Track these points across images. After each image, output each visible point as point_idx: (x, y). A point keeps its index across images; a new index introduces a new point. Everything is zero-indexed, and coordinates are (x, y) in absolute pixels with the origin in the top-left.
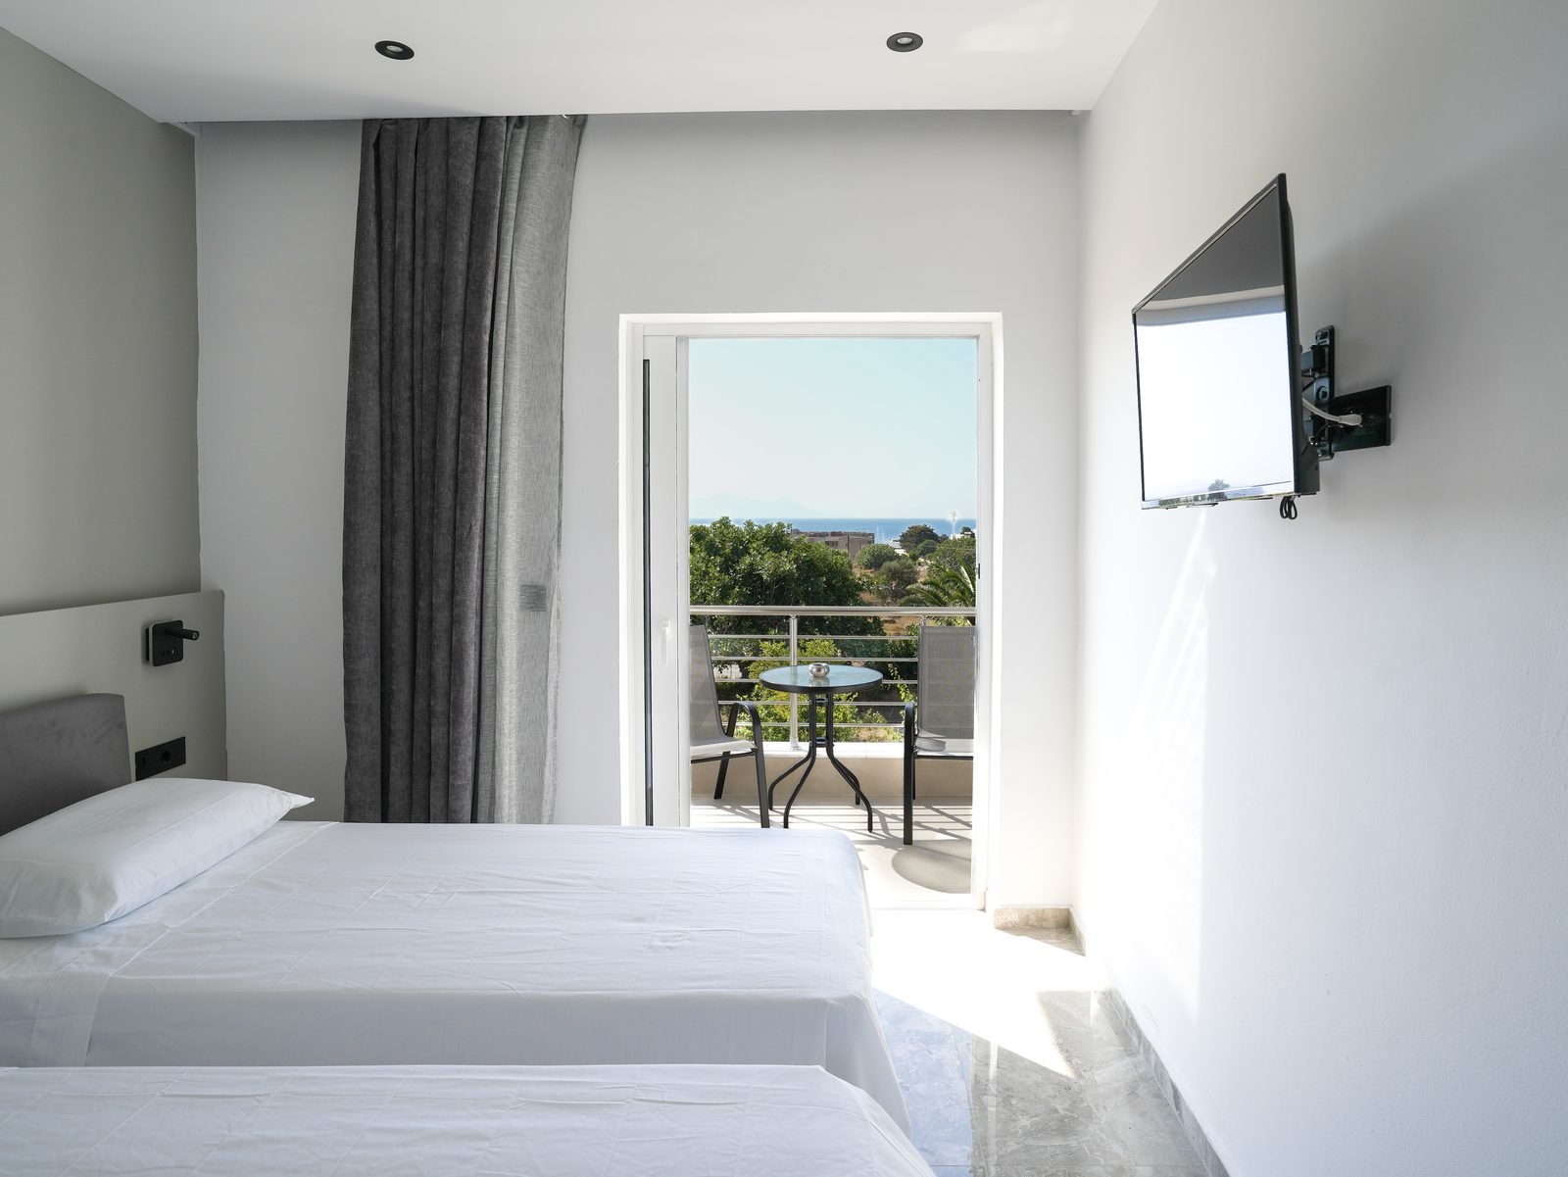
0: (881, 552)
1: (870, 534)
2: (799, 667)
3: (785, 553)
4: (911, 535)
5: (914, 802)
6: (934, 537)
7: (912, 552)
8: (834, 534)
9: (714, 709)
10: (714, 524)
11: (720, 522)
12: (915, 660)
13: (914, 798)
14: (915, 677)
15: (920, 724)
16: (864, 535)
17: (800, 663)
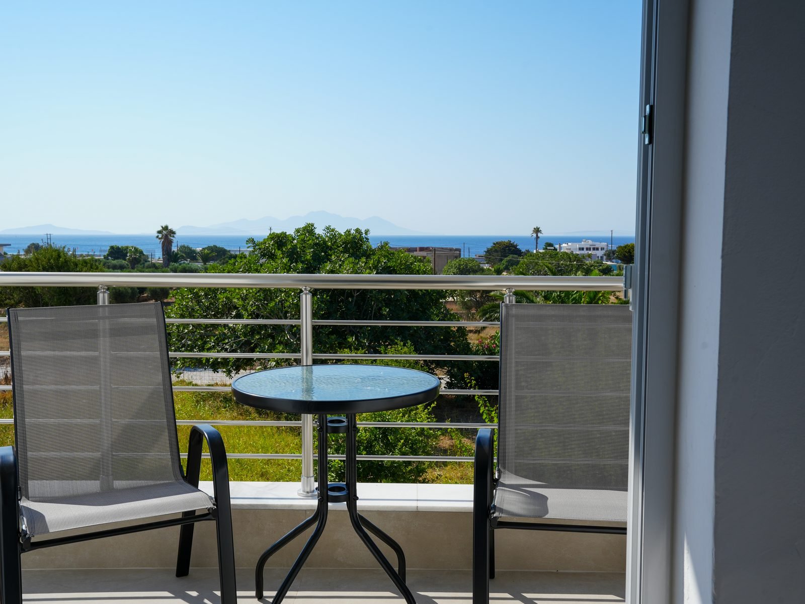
0: (466, 265)
1: (457, 250)
2: (314, 368)
3: (364, 259)
4: (496, 251)
5: (491, 584)
6: (518, 252)
7: (496, 266)
8: (422, 249)
9: (166, 433)
10: (298, 231)
11: (305, 229)
12: (496, 358)
13: (492, 576)
14: (495, 386)
15: (503, 462)
16: (451, 250)
17: (316, 362)
